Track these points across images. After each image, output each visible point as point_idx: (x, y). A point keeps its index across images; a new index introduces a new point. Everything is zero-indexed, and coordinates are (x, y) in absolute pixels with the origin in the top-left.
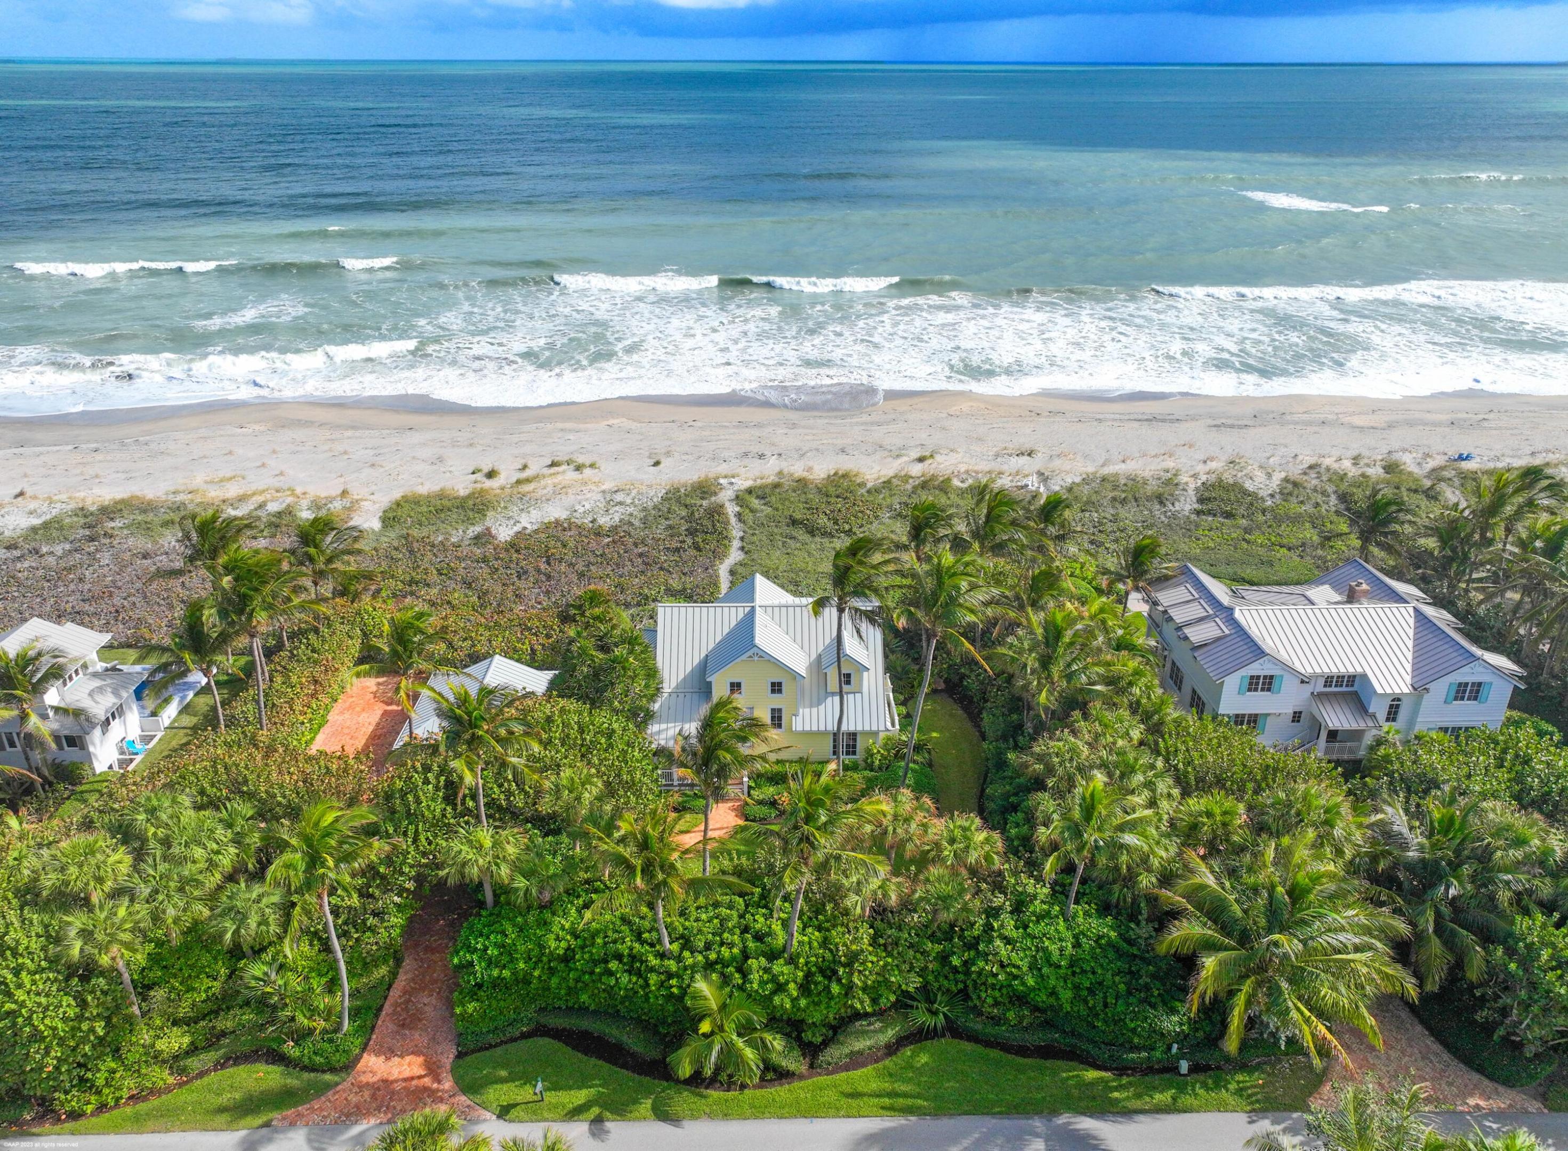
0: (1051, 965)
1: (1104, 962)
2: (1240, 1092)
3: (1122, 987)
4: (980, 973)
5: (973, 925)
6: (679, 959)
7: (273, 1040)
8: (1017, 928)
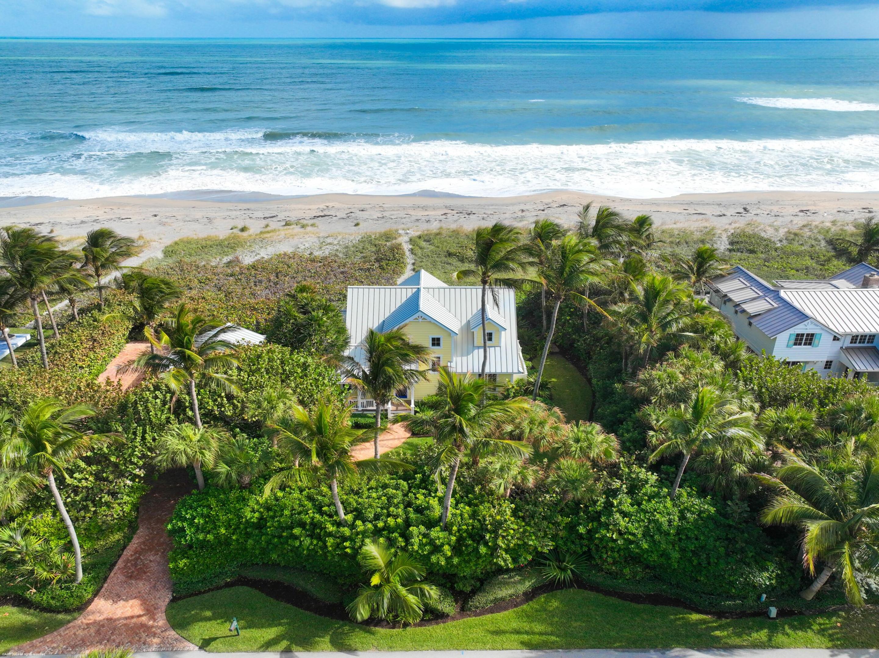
0: (661, 533)
1: (706, 531)
2: (822, 632)
3: (722, 550)
4: (601, 539)
5: (595, 502)
6: (352, 526)
7: (21, 588)
8: (632, 505)
